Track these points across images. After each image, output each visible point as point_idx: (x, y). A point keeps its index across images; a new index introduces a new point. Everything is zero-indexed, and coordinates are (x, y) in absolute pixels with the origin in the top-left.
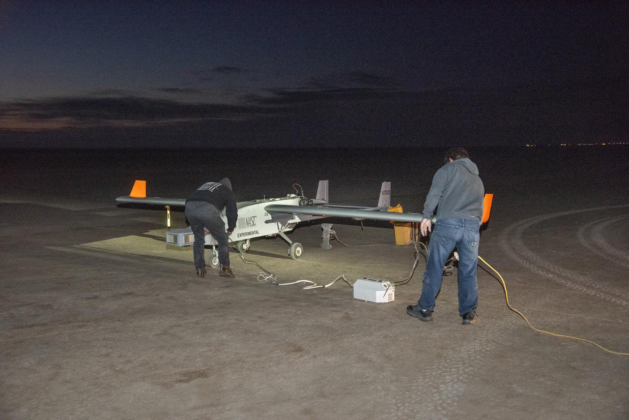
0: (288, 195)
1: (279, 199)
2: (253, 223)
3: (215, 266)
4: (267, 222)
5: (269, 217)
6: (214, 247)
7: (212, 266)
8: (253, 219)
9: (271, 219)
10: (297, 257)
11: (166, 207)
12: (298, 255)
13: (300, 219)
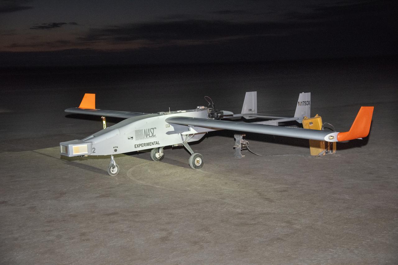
0: (198, 107)
1: (185, 111)
2: (153, 134)
3: (113, 174)
4: (169, 133)
5: (172, 128)
6: (112, 157)
7: (110, 174)
8: (152, 130)
9: (174, 130)
10: (196, 167)
11: (102, 117)
12: (198, 165)
13: (196, 131)
